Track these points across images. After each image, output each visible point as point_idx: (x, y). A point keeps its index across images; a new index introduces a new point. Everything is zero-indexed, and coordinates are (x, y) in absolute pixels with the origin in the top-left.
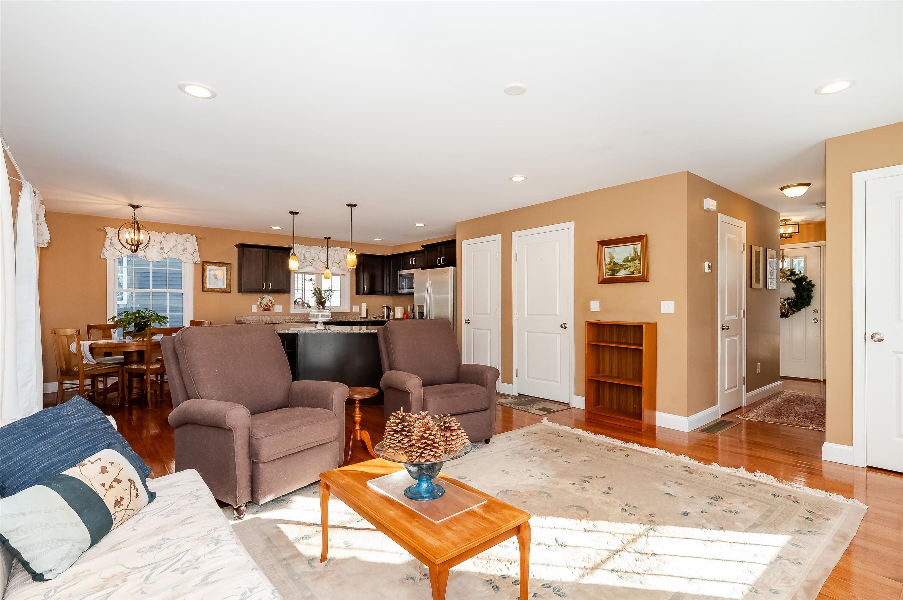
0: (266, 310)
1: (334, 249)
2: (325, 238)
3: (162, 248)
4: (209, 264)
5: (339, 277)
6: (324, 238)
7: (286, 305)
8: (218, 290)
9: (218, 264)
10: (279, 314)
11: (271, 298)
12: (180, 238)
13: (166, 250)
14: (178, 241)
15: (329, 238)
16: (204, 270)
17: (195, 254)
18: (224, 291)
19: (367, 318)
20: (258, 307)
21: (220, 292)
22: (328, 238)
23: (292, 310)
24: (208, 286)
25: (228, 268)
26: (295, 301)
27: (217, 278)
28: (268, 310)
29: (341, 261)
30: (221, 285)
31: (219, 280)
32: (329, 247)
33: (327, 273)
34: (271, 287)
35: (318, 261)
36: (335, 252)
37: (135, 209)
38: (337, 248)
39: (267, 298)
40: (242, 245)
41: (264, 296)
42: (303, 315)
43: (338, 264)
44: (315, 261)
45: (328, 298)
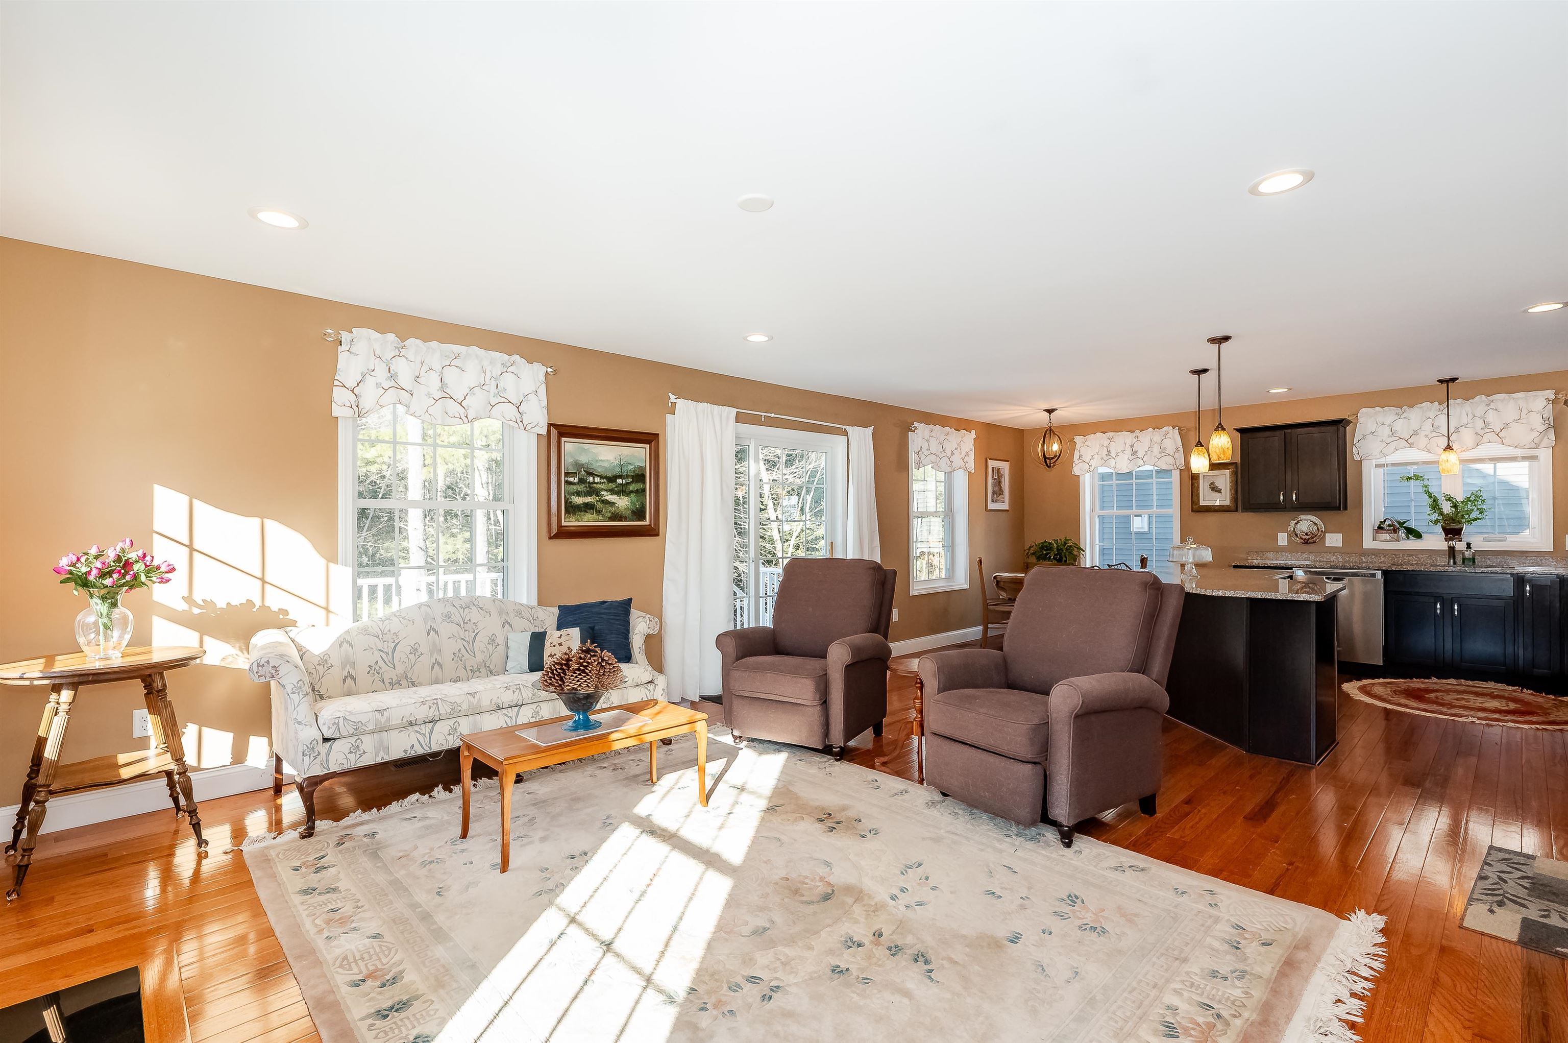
0: (1306, 542)
1: (1482, 402)
2: (1441, 381)
3: (1134, 453)
5: (1524, 465)
6: (1439, 381)
7: (1354, 531)
8: (1217, 508)
10: (1333, 550)
11: (1317, 520)
12: (1157, 435)
13: (1140, 454)
14: (1155, 439)
15: (1453, 380)
16: (1195, 478)
17: (1177, 455)
18: (1225, 509)
20: (1290, 536)
21: (1220, 511)
22: (1448, 382)
23: (1368, 543)
24: (1202, 503)
25: (1233, 471)
26: (1380, 525)
27: (1214, 489)
28: (1310, 541)
29: (1506, 426)
30: (1223, 499)
31: (1219, 491)
32: (1451, 401)
33: (1445, 459)
34: (1296, 499)
35: (1434, 434)
36: (1486, 408)
37: (1050, 414)
38: (1496, 396)
39: (1308, 520)
40: (1238, 430)
41: (1302, 517)
42: (1395, 555)
43: (1498, 435)
44: (1426, 436)
45: (1473, 516)
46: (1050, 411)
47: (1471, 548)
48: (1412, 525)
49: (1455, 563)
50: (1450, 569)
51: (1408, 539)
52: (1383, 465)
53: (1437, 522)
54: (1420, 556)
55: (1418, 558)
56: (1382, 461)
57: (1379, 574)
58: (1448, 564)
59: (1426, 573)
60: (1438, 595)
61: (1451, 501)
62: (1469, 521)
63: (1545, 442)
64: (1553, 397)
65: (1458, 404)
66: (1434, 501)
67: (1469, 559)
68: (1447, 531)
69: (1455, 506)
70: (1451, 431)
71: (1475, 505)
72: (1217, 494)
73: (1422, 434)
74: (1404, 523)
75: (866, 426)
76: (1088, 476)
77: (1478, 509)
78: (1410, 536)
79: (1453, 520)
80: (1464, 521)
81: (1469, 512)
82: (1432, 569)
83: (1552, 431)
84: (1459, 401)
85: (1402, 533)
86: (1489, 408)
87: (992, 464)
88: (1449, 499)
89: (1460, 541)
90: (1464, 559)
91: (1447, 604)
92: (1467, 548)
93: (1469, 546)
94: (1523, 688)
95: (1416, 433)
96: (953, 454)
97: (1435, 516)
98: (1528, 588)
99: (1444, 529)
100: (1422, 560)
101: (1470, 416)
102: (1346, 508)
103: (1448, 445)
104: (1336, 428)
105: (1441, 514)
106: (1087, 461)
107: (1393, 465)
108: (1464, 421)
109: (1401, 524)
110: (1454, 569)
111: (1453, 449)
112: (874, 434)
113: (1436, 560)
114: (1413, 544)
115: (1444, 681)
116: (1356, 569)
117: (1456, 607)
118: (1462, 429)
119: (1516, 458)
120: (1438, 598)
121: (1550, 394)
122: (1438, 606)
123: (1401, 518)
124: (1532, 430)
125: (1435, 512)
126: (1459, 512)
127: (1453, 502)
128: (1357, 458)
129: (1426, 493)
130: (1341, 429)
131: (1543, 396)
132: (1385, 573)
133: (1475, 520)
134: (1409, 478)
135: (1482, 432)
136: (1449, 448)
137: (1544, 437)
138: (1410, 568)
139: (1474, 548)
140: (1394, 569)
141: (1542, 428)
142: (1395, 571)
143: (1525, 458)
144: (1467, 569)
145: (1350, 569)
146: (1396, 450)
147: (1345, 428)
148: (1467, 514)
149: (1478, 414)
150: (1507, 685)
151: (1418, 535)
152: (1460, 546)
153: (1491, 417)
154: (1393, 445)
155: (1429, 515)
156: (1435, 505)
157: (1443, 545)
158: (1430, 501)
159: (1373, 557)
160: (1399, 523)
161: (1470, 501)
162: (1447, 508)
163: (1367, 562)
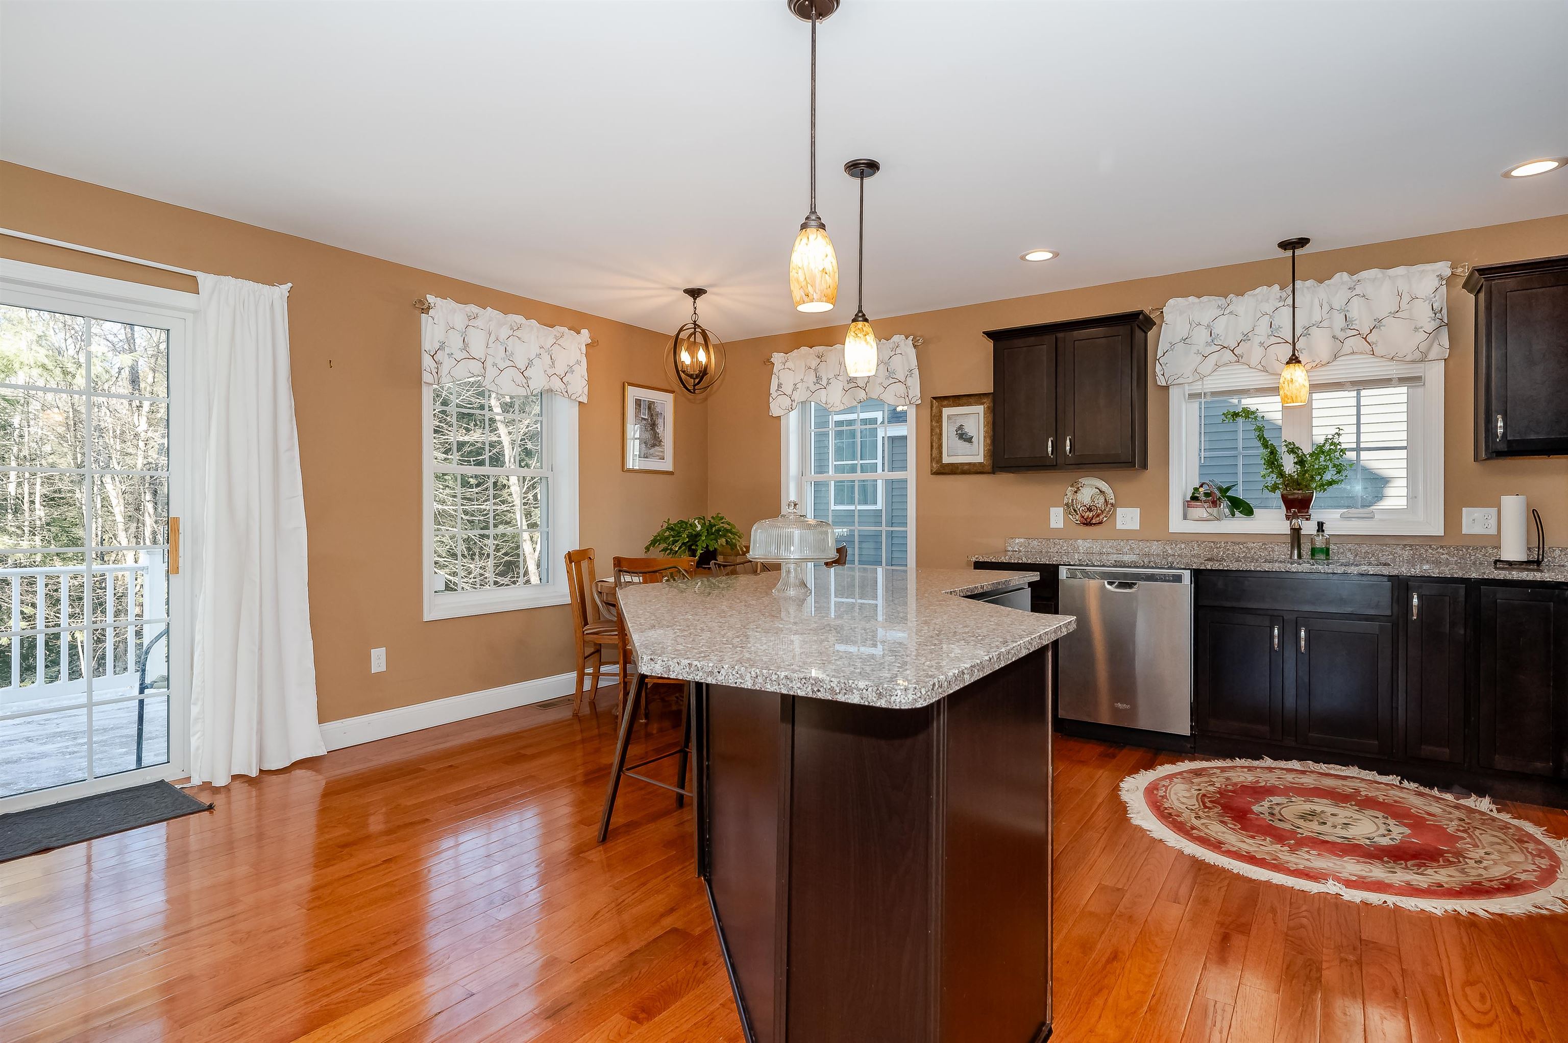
0: (1087, 523)
1: (1343, 283)
2: (1284, 245)
4: (945, 403)
5: (1400, 393)
6: (1281, 244)
7: (1157, 503)
8: (966, 467)
9: (964, 400)
10: (1127, 535)
11: (1104, 486)
14: (880, 357)
15: (1302, 242)
16: (937, 419)
17: (909, 381)
18: (980, 469)
19: (1536, 564)
20: (1066, 513)
21: (972, 473)
22: (1294, 245)
23: (1177, 524)
24: (946, 460)
25: (988, 407)
26: (1194, 493)
27: (964, 437)
28: (1094, 521)
29: (1378, 324)
30: (976, 453)
31: (969, 440)
32: (1298, 283)
33: (1289, 378)
34: (1070, 449)
35: (1274, 340)
36: (1349, 294)
37: (695, 299)
38: (1364, 274)
39: (1091, 486)
40: (990, 335)
41: (1084, 481)
42: (1214, 542)
43: (1365, 339)
44: (1261, 344)
45: (1328, 477)
46: (695, 293)
47: (1323, 531)
48: (1239, 493)
49: (1300, 556)
50: (1294, 568)
51: (1233, 515)
52: (1198, 395)
53: (1274, 488)
54: (1251, 545)
55: (1247, 548)
56: (1197, 388)
57: (1187, 575)
58: (1291, 558)
59: (1259, 575)
60: (1276, 613)
61: (1295, 453)
62: (1323, 486)
63: (1435, 351)
64: (1448, 272)
65: (1308, 288)
66: (1272, 453)
67: (1321, 550)
68: (1289, 503)
69: (1301, 462)
70: (1298, 334)
71: (1330, 460)
72: (967, 444)
73: (1256, 340)
74: (1228, 489)
75: (270, 280)
76: (793, 417)
77: (1335, 466)
78: (1237, 512)
79: (1299, 484)
80: (1314, 485)
81: (1323, 470)
82: (1267, 567)
83: (1445, 332)
84: (1310, 283)
85: (1224, 507)
86: (1354, 293)
87: (633, 393)
88: (1293, 449)
89: (1307, 519)
90: (1314, 552)
91: (1290, 626)
92: (1318, 531)
93: (1320, 526)
94: (1402, 779)
95: (1246, 338)
96: (530, 364)
97: (1273, 479)
98: (1415, 601)
99: (1284, 498)
100: (1253, 551)
101: (1326, 308)
102: (1144, 466)
103: (1294, 355)
104: (1129, 327)
105: (1281, 474)
106: (789, 392)
107: (1213, 394)
108: (1317, 317)
109: (1224, 491)
110: (1300, 568)
111: (1299, 362)
112: (292, 300)
113: (1273, 551)
114: (1239, 525)
115: (1282, 764)
116: (1152, 568)
117: (1303, 633)
118: (1314, 331)
119: (1390, 380)
120: (1275, 617)
121: (1444, 268)
122: (1276, 631)
123: (1224, 481)
124: (1416, 329)
125: (1272, 472)
126: (1306, 471)
127: (1298, 457)
128: (1162, 382)
129: (1260, 440)
130: (1139, 334)
131: (1434, 271)
132: (1197, 574)
133: (1330, 483)
134: (1236, 415)
135: (1341, 335)
136: (1294, 360)
137: (1433, 342)
138: (1234, 566)
139: (1329, 530)
140: (1209, 567)
141: (1430, 326)
142: (1212, 570)
143: (1402, 381)
144: (1320, 567)
145: (1143, 567)
146: (1217, 366)
147: (1146, 333)
148: (1319, 474)
149: (1336, 306)
150: (1380, 773)
151: (1248, 511)
152: (1308, 528)
153: (1357, 309)
154: (1213, 359)
155: (1264, 476)
156: (1273, 461)
157: (1284, 527)
158: (1266, 452)
159: (1183, 546)
160: (1220, 489)
161: (1323, 452)
162: (1289, 465)
163: (1174, 555)
